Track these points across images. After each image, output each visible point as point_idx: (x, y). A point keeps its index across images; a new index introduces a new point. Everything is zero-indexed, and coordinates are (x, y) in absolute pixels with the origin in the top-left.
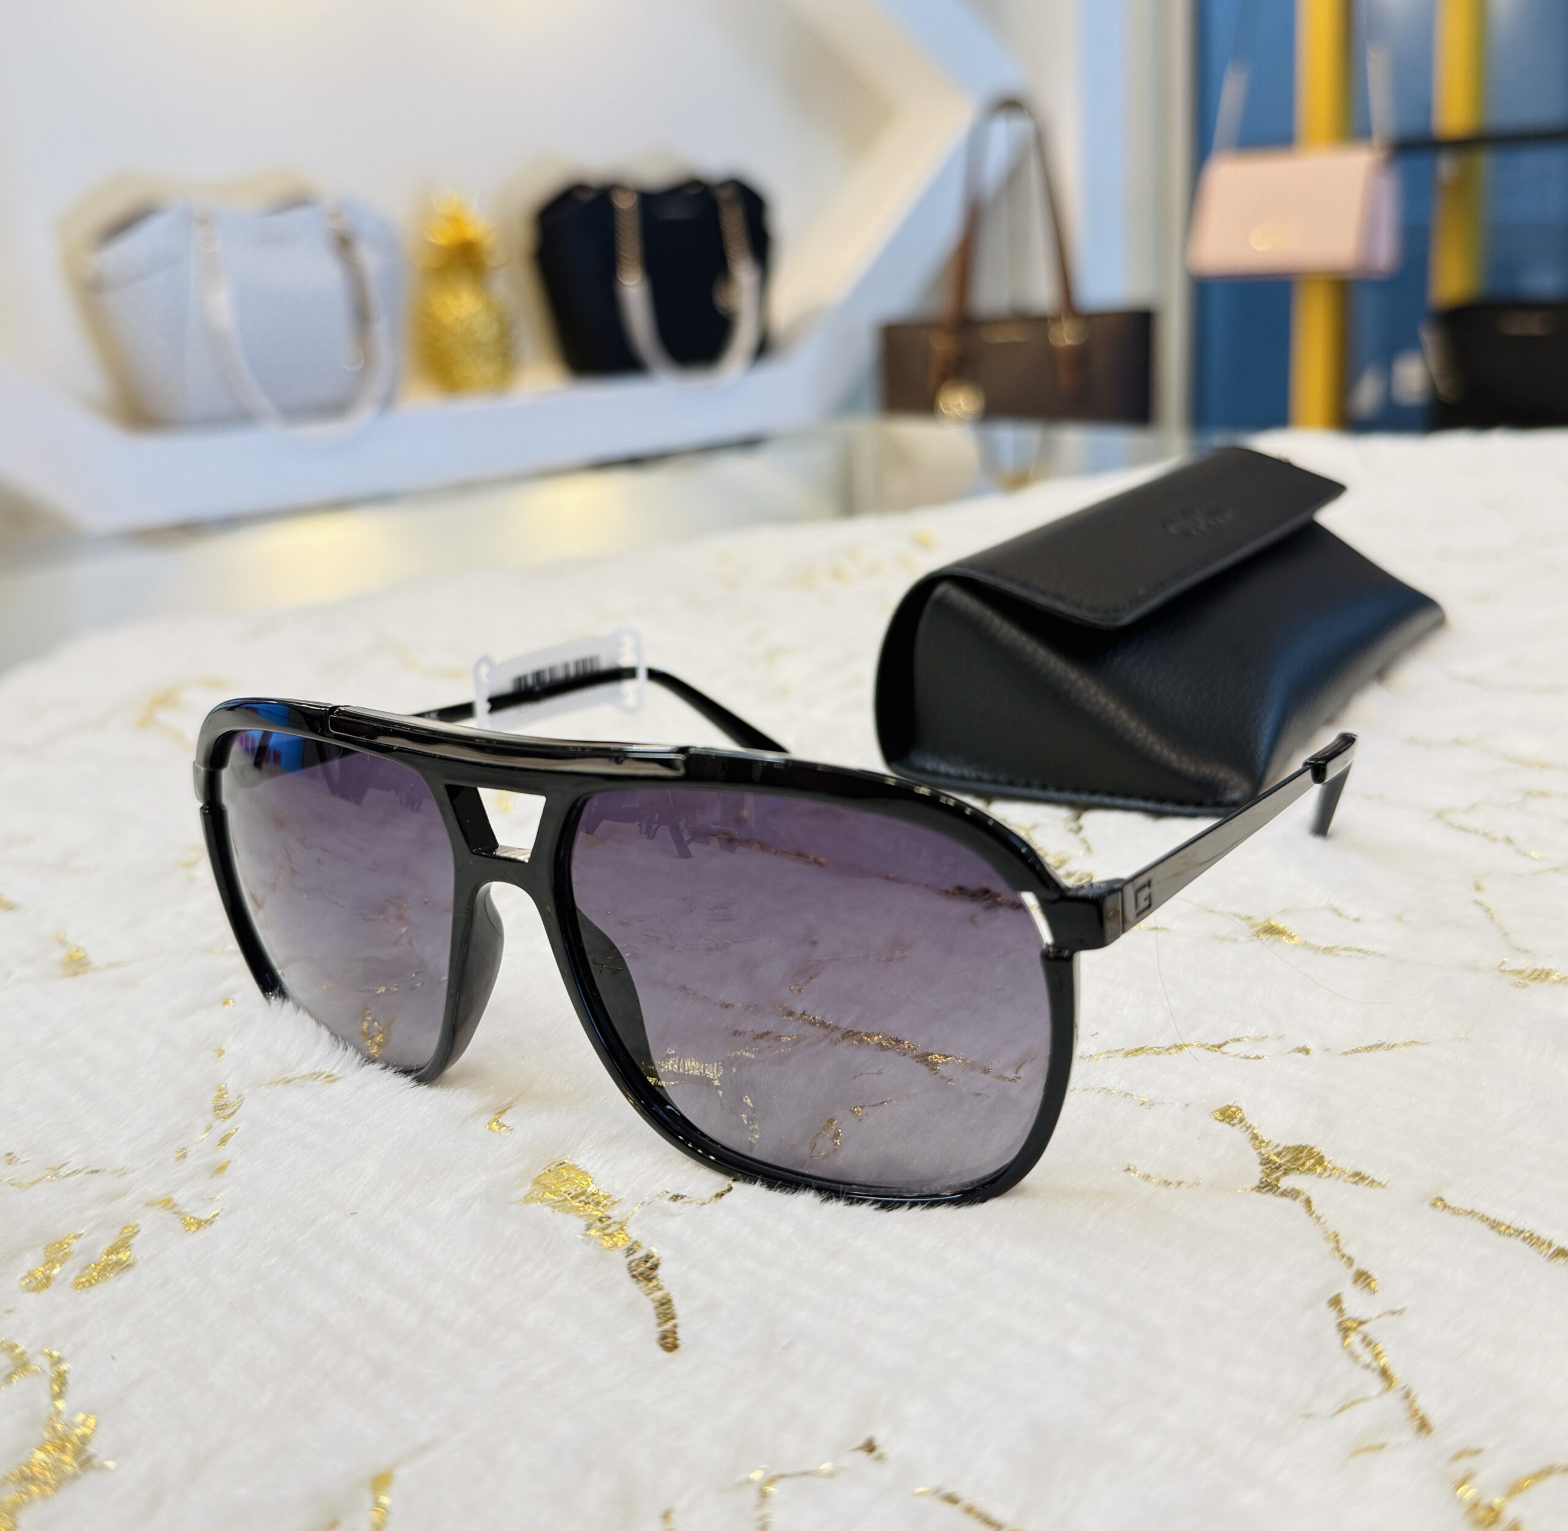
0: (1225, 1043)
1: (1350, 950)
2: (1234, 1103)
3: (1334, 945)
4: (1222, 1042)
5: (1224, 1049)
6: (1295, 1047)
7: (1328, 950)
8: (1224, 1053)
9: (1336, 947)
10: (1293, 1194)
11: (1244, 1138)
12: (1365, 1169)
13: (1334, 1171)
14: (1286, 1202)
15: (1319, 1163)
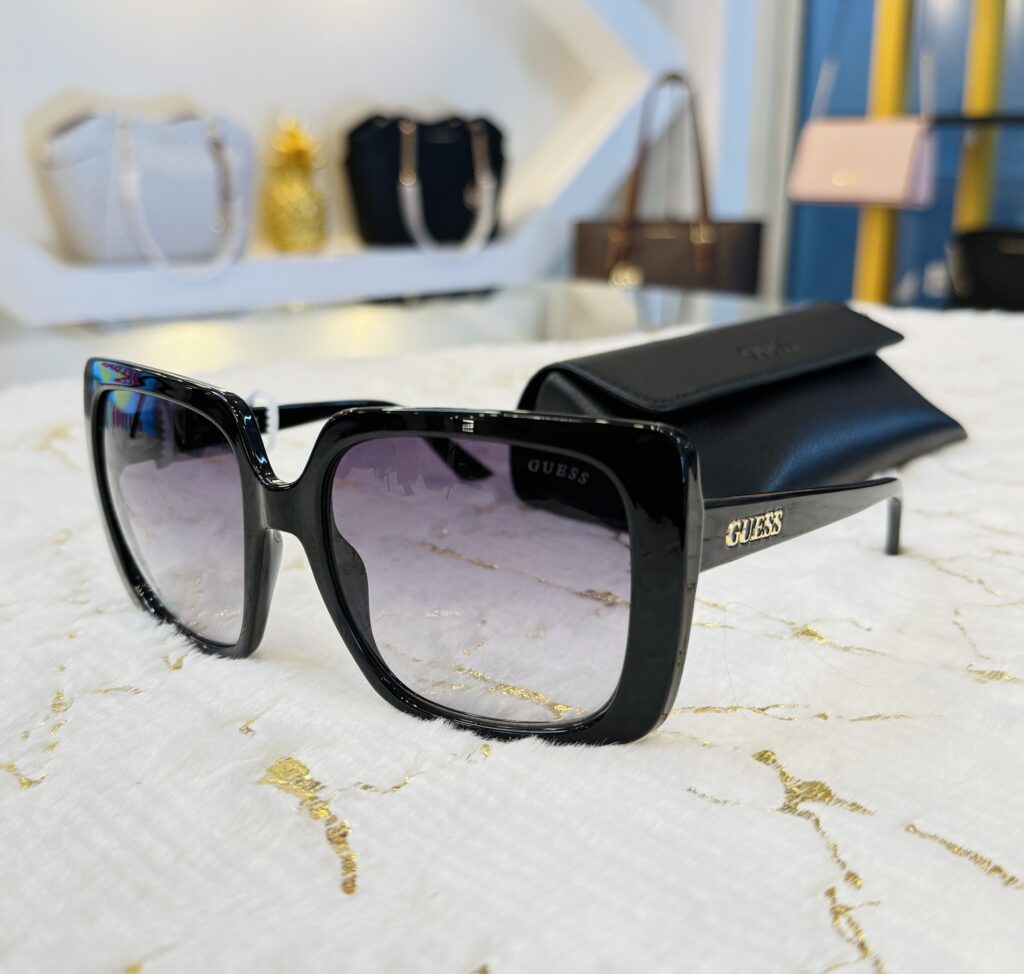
0: (767, 708)
1: (862, 649)
2: (770, 748)
3: (851, 645)
4: (765, 706)
5: (766, 711)
6: (817, 713)
7: (846, 649)
8: (766, 714)
9: (853, 647)
10: (807, 815)
11: (775, 774)
12: (860, 801)
13: (838, 801)
14: (801, 820)
15: (827, 795)
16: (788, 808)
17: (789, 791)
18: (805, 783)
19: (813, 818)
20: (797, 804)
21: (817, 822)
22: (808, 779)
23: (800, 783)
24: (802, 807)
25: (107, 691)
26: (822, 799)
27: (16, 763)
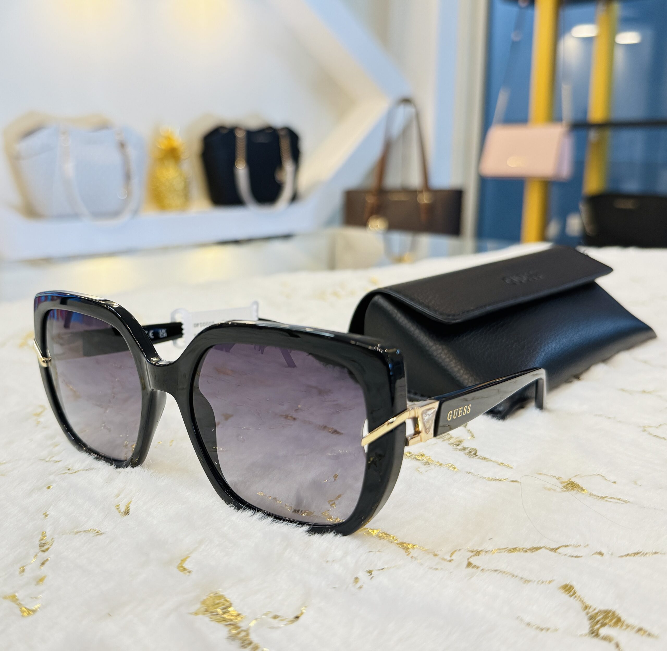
0: (559, 548)
1: (614, 499)
2: (570, 583)
3: (606, 495)
4: (557, 547)
5: (559, 551)
6: (596, 551)
7: (603, 498)
8: (560, 553)
9: (607, 497)
10: (607, 639)
11: (577, 605)
12: (646, 627)
13: (628, 626)
14: (605, 644)
15: (618, 621)
16: (594, 633)
17: (592, 618)
18: (600, 612)
19: (613, 642)
20: (598, 629)
21: (617, 645)
22: (603, 608)
23: (596, 611)
24: (604, 631)
25: (77, 533)
26: (616, 623)
27: (17, 594)
